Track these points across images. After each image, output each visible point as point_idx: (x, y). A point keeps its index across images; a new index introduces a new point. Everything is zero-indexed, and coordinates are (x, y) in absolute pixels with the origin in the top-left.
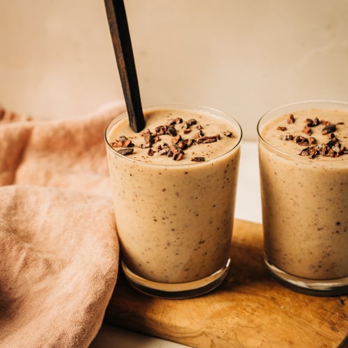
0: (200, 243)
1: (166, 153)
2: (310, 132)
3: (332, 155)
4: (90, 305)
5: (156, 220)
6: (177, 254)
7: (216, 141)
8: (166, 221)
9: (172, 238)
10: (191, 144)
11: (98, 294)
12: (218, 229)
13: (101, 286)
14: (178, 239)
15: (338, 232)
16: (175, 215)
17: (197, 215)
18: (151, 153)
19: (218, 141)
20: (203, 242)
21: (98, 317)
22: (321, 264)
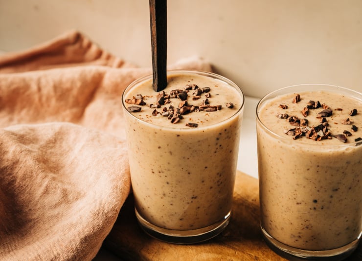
0: (193, 198)
1: (167, 115)
2: (307, 113)
3: (314, 138)
4: (86, 237)
5: (153, 172)
6: (172, 205)
7: (216, 110)
8: (161, 174)
9: (167, 190)
10: (194, 111)
11: (96, 228)
12: (211, 188)
13: (100, 221)
14: (172, 191)
15: (315, 209)
16: (169, 170)
17: (189, 173)
18: (155, 113)
19: (218, 111)
20: (195, 198)
21: (92, 248)
22: (300, 235)
